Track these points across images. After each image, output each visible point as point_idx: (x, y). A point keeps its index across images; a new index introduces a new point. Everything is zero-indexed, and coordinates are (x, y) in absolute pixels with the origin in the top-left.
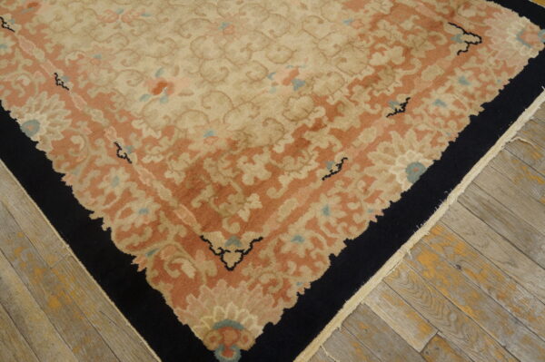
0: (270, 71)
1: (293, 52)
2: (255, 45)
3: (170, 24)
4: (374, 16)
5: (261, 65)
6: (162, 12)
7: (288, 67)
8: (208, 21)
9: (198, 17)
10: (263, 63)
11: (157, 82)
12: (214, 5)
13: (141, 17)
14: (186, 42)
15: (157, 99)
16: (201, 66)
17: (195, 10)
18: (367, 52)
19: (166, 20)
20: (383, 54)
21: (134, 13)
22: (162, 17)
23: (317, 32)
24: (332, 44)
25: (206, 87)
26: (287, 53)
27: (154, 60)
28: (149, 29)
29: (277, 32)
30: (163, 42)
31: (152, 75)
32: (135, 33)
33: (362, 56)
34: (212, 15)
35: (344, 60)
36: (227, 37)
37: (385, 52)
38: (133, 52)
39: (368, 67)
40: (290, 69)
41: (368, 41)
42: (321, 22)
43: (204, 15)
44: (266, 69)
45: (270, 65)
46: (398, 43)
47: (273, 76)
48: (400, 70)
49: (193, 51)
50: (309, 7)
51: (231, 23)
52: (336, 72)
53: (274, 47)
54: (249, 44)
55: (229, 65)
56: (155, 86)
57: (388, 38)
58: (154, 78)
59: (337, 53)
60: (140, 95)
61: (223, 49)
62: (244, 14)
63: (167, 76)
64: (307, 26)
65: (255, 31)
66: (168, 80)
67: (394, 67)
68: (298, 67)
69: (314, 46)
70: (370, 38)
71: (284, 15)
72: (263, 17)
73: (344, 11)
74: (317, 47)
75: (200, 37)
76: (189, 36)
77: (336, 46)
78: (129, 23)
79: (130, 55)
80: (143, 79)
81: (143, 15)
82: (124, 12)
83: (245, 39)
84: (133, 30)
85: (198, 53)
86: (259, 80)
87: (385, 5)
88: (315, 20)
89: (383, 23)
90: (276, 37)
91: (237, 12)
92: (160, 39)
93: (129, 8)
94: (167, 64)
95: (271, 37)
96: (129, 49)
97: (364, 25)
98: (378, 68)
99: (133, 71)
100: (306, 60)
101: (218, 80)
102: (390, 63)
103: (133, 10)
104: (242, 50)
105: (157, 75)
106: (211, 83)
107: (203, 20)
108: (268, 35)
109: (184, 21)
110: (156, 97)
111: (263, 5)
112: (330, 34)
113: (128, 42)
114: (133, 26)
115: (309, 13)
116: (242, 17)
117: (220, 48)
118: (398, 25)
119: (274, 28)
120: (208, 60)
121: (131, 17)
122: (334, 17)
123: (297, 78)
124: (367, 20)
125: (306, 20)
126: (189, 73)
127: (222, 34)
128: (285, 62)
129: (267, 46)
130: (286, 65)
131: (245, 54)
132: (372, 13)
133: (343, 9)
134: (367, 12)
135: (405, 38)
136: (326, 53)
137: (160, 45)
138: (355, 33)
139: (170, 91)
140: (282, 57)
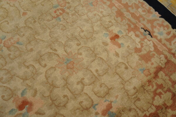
0: (95, 103)
1: (109, 89)
2: (86, 81)
3: (34, 53)
4: (156, 67)
5: (90, 98)
6: (30, 43)
7: (105, 101)
8: (58, 55)
9: (51, 51)
10: (90, 95)
11: (21, 101)
12: (63, 44)
13: (16, 45)
14: (43, 70)
15: (20, 114)
16: (51, 92)
17: (50, 45)
18: (152, 95)
19: (32, 50)
20: (161, 97)
21: (12, 41)
22: (29, 47)
23: (124, 76)
24: (132, 87)
25: (53, 109)
26: (106, 89)
27: (22, 81)
28: (20, 55)
29: (100, 72)
30: (28, 67)
31: (19, 93)
32: (11, 56)
33: (149, 97)
34: (61, 51)
35: (139, 99)
36: (69, 70)
37: (162, 96)
38: (9, 72)
39: (153, 106)
40: (107, 103)
41: (153, 87)
42: (126, 68)
43: (56, 50)
44: (92, 100)
45: (94, 98)
46: (169, 90)
47: (96, 107)
48: (169, 110)
49: (47, 79)
50: (120, 55)
51: (72, 60)
52: (134, 109)
53: (98, 84)
54: (83, 79)
55: (69, 95)
56: (20, 103)
57: (164, 86)
58: (20, 96)
59: (135, 93)
60: (10, 109)
61: (66, 80)
62: (81, 54)
63: (29, 96)
64: (118, 70)
65: (87, 68)
66: (29, 100)
67: (167, 107)
68: (111, 102)
69: (122, 86)
70: (154, 84)
71: (105, 59)
72: (92, 59)
73: (140, 62)
74: (124, 88)
75: (52, 68)
76: (45, 65)
77: (135, 88)
78: (8, 48)
79: (6, 74)
80: (12, 96)
81: (18, 43)
82: (6, 39)
83: (80, 74)
84: (10, 54)
85: (50, 80)
86: (87, 109)
87: (162, 61)
88: (123, 66)
89: (161, 74)
90: (99, 75)
91: (76, 52)
92: (27, 64)
93: (9, 36)
94: (30, 86)
95: (96, 75)
96: (5, 69)
97: (151, 74)
98: (158, 108)
99: (7, 88)
100: (117, 97)
101: (62, 105)
102: (165, 104)
103: (12, 38)
104: (78, 83)
105: (22, 94)
106: (57, 106)
107: (55, 54)
108: (95, 73)
109: (43, 53)
110: (20, 112)
111: (92, 49)
112: (131, 78)
113: (6, 63)
114: (10, 51)
115: (120, 60)
116: (79, 56)
117: (64, 79)
118: (169, 77)
119: (98, 68)
120: (56, 87)
121: (10, 44)
122: (134, 65)
123: (111, 110)
124: (153, 70)
125: (118, 66)
126: (43, 95)
127: (65, 68)
128: (104, 97)
129: (93, 83)
130: (104, 99)
131: (79, 87)
132: (155, 65)
133: (139, 60)
134: (152, 64)
135: (173, 86)
136: (129, 93)
137: (26, 69)
138: (145, 79)
139: (30, 110)
140: (102, 92)
